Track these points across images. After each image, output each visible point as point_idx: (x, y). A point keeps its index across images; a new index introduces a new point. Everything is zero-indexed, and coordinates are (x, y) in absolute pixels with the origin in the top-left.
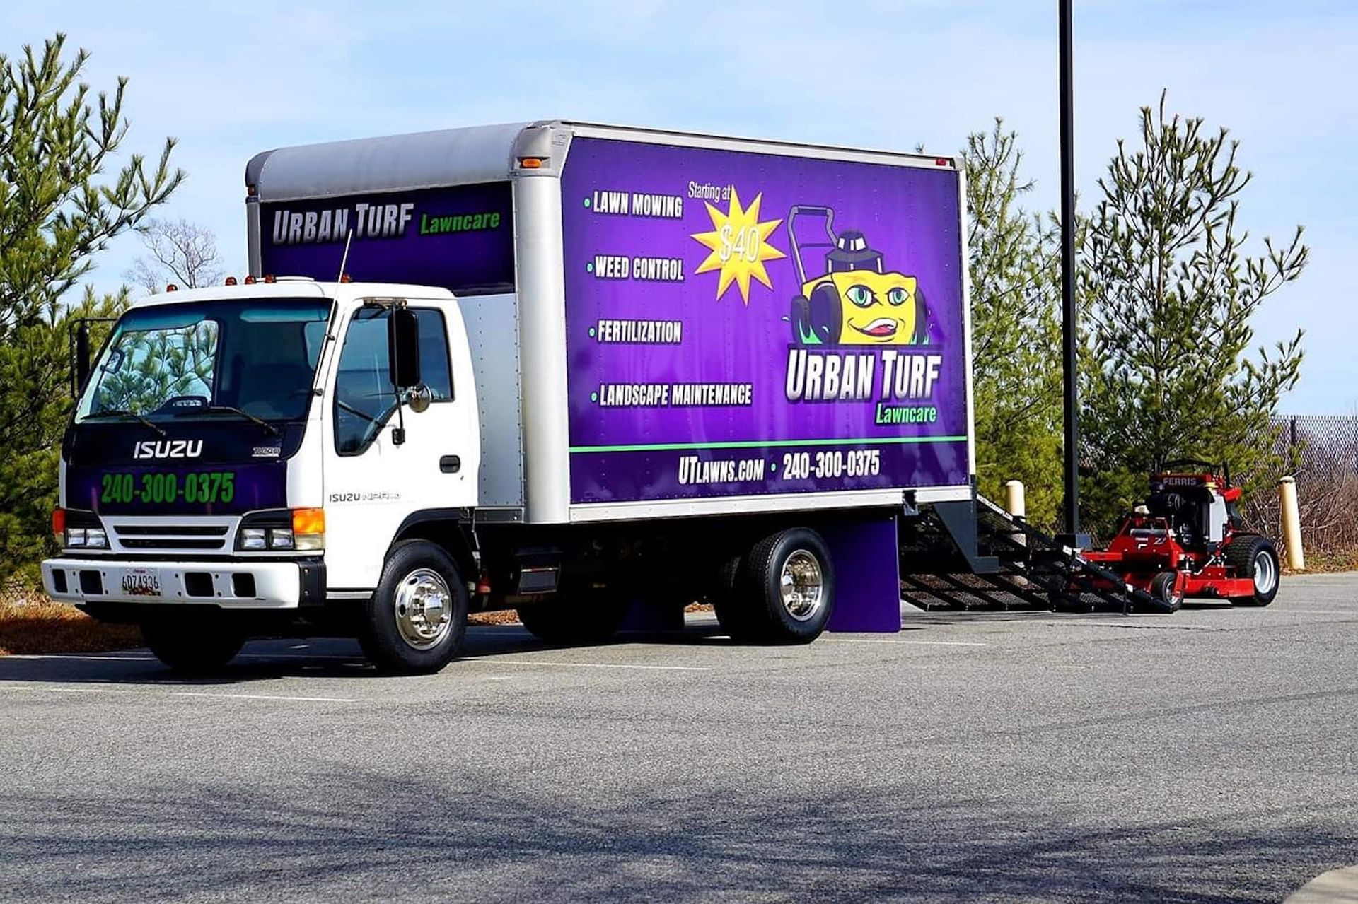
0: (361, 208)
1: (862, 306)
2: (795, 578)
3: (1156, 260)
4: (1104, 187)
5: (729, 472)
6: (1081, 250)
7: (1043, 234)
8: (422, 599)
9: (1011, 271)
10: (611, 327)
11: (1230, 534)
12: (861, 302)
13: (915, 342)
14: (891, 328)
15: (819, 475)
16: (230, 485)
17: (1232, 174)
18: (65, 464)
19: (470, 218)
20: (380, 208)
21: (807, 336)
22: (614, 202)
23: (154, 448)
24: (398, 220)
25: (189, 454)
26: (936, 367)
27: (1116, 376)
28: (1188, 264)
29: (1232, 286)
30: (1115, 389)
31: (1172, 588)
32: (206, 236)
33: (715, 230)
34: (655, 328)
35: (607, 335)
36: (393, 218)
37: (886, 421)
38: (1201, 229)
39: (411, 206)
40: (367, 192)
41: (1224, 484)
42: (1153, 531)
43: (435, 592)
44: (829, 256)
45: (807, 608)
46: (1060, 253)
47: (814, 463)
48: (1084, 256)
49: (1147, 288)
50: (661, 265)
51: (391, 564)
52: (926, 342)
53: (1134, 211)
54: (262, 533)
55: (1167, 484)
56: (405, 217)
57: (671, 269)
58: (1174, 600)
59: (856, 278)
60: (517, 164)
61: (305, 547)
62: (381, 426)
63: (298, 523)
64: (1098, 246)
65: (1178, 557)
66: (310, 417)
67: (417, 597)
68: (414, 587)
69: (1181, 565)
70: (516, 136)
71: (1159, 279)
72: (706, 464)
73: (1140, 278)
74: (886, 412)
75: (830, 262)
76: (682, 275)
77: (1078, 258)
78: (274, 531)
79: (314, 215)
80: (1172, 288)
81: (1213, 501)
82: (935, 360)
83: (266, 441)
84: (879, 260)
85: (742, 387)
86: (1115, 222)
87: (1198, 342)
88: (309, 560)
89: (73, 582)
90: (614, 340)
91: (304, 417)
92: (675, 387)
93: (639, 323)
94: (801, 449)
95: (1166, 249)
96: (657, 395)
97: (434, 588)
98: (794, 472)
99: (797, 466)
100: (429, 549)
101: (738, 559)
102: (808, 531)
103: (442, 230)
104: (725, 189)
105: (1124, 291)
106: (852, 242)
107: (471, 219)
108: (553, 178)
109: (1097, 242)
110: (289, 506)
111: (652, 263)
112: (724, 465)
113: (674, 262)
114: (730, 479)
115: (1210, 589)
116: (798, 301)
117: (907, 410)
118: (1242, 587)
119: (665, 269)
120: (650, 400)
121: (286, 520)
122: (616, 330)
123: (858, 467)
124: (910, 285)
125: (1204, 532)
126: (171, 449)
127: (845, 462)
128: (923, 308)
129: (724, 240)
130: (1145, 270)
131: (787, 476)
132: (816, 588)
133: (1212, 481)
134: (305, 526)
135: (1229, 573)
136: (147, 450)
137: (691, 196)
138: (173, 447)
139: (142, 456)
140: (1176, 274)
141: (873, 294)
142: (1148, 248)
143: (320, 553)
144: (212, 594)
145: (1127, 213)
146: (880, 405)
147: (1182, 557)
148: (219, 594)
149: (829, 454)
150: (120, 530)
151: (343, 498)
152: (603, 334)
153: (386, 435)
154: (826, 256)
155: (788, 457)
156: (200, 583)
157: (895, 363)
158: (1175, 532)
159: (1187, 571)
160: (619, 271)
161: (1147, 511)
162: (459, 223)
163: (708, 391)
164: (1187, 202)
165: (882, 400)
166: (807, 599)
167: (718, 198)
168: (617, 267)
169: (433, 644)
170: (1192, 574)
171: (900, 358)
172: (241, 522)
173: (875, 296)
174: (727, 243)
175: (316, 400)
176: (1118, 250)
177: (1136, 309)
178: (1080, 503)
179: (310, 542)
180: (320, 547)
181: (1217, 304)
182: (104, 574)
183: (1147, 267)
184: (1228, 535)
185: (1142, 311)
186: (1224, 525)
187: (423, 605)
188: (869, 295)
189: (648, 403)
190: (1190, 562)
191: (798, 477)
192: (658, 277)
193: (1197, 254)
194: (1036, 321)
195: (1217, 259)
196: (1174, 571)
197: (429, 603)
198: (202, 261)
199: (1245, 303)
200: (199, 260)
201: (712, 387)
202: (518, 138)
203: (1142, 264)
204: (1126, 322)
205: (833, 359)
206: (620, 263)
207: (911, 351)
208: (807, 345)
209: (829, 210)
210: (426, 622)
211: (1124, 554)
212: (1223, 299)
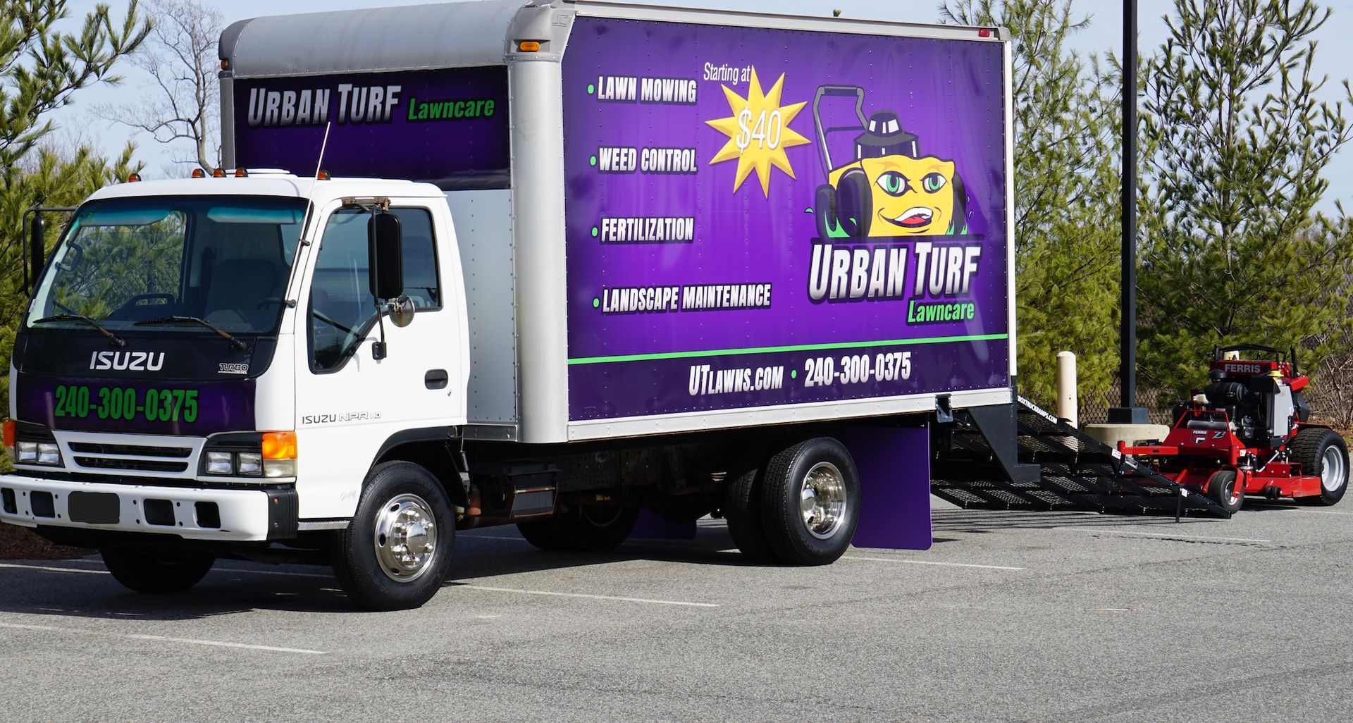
0: (344, 89)
1: (893, 194)
2: (816, 491)
3: (1226, 104)
4: (1169, 25)
5: (744, 381)
6: (1144, 93)
7: (1100, 76)
8: (403, 527)
9: (1067, 116)
10: (616, 225)
11: (1296, 426)
12: (893, 190)
13: (952, 233)
14: (925, 217)
15: (844, 380)
16: (194, 403)
17: (1310, 11)
18: (16, 371)
19: (462, 104)
20: (364, 90)
21: (833, 229)
22: (620, 87)
23: (111, 359)
24: (383, 103)
25: (150, 367)
26: (974, 259)
27: (1180, 229)
28: (1260, 107)
29: (1308, 133)
30: (1178, 244)
31: (1231, 488)
32: (213, 16)
33: (732, 115)
34: (665, 225)
35: (611, 234)
36: (379, 100)
37: (918, 320)
38: (1275, 71)
39: (398, 89)
40: (350, 71)
41: (1290, 373)
42: (1212, 423)
43: (418, 519)
44: (858, 140)
45: (827, 527)
46: (1120, 98)
47: (839, 368)
48: (1146, 98)
49: (1215, 134)
50: (672, 156)
51: (371, 490)
52: (964, 232)
53: (1202, 50)
54: (228, 456)
55: (1229, 370)
56: (391, 101)
57: (683, 159)
58: (1233, 501)
59: (887, 164)
60: (514, 47)
61: (275, 474)
62: (360, 338)
63: (267, 447)
64: (1162, 88)
65: (1239, 453)
66: (282, 331)
67: (399, 525)
68: (396, 515)
69: (1242, 460)
70: (513, 14)
71: (1229, 124)
72: (720, 373)
73: (1208, 122)
74: (919, 310)
75: (859, 147)
76: (695, 166)
77: (1140, 102)
78: (242, 455)
79: (293, 94)
80: (1242, 134)
81: (1278, 391)
82: (975, 251)
83: (233, 355)
84: (913, 143)
85: (760, 287)
86: (1182, 63)
87: (1268, 194)
88: (279, 488)
89: (23, 503)
90: (619, 239)
91: (275, 331)
92: (686, 289)
93: (647, 220)
94: (824, 354)
95: (1236, 92)
96: (666, 299)
97: (417, 515)
98: (816, 379)
99: (820, 371)
100: (413, 472)
101: (754, 472)
102: (831, 440)
103: (432, 117)
104: (744, 69)
105: (1190, 137)
106: (884, 124)
107: (463, 106)
108: (554, 63)
109: (1160, 84)
110: (260, 427)
111: (662, 153)
112: (739, 373)
113: (686, 152)
114: (746, 389)
115: (1272, 488)
116: (822, 191)
117: (943, 306)
118: (1307, 486)
119: (677, 160)
120: (658, 304)
121: (254, 443)
122: (622, 229)
123: (887, 371)
124: (947, 170)
125: (1268, 425)
126: (130, 362)
127: (872, 366)
128: (962, 193)
129: (743, 127)
130: (1213, 115)
131: (808, 383)
132: (840, 504)
133: (1277, 369)
134: (276, 451)
135: (1294, 471)
136: (105, 361)
137: (706, 79)
138: (132, 359)
139: (99, 367)
140: (1247, 119)
141: (906, 180)
142: (1218, 90)
143: (292, 480)
144: (173, 524)
145: (1194, 53)
146: (912, 303)
147: (1243, 453)
148: (181, 524)
149: (856, 358)
150: (75, 447)
151: (317, 420)
152: (607, 233)
153: (365, 349)
154: (855, 140)
155: (810, 362)
156: (160, 510)
157: (929, 256)
158: (1236, 425)
159: (1248, 468)
160: (626, 164)
161: (1205, 401)
162: (451, 109)
163: (722, 292)
164: (1260, 41)
165: (915, 297)
166: (829, 516)
167: (736, 80)
168: (623, 159)
169: (415, 576)
170: (1253, 471)
171: (936, 250)
172: (206, 444)
173: (909, 183)
174: (746, 129)
175: (288, 312)
176: (1184, 94)
177: (1203, 156)
178: (1137, 369)
179: (281, 468)
180: (291, 473)
181: (1291, 152)
182: (57, 497)
183: (1215, 112)
184: (1294, 428)
185: (1209, 158)
186: (1289, 417)
187: (406, 533)
188: (902, 181)
189: (655, 308)
190: (1251, 459)
191: (820, 384)
192: (669, 169)
193: (1269, 98)
194: (1093, 172)
195: (1292, 106)
196: (1234, 469)
197: (411, 531)
198: (208, 43)
199: (1321, 151)
200: (205, 42)
201: (727, 288)
202: (515, 19)
203: (1210, 109)
204: (1191, 170)
205: (861, 254)
206: (626, 155)
207: (948, 243)
208: (832, 239)
209: (858, 89)
210: (408, 552)
211: (1180, 447)
212: (1298, 147)
